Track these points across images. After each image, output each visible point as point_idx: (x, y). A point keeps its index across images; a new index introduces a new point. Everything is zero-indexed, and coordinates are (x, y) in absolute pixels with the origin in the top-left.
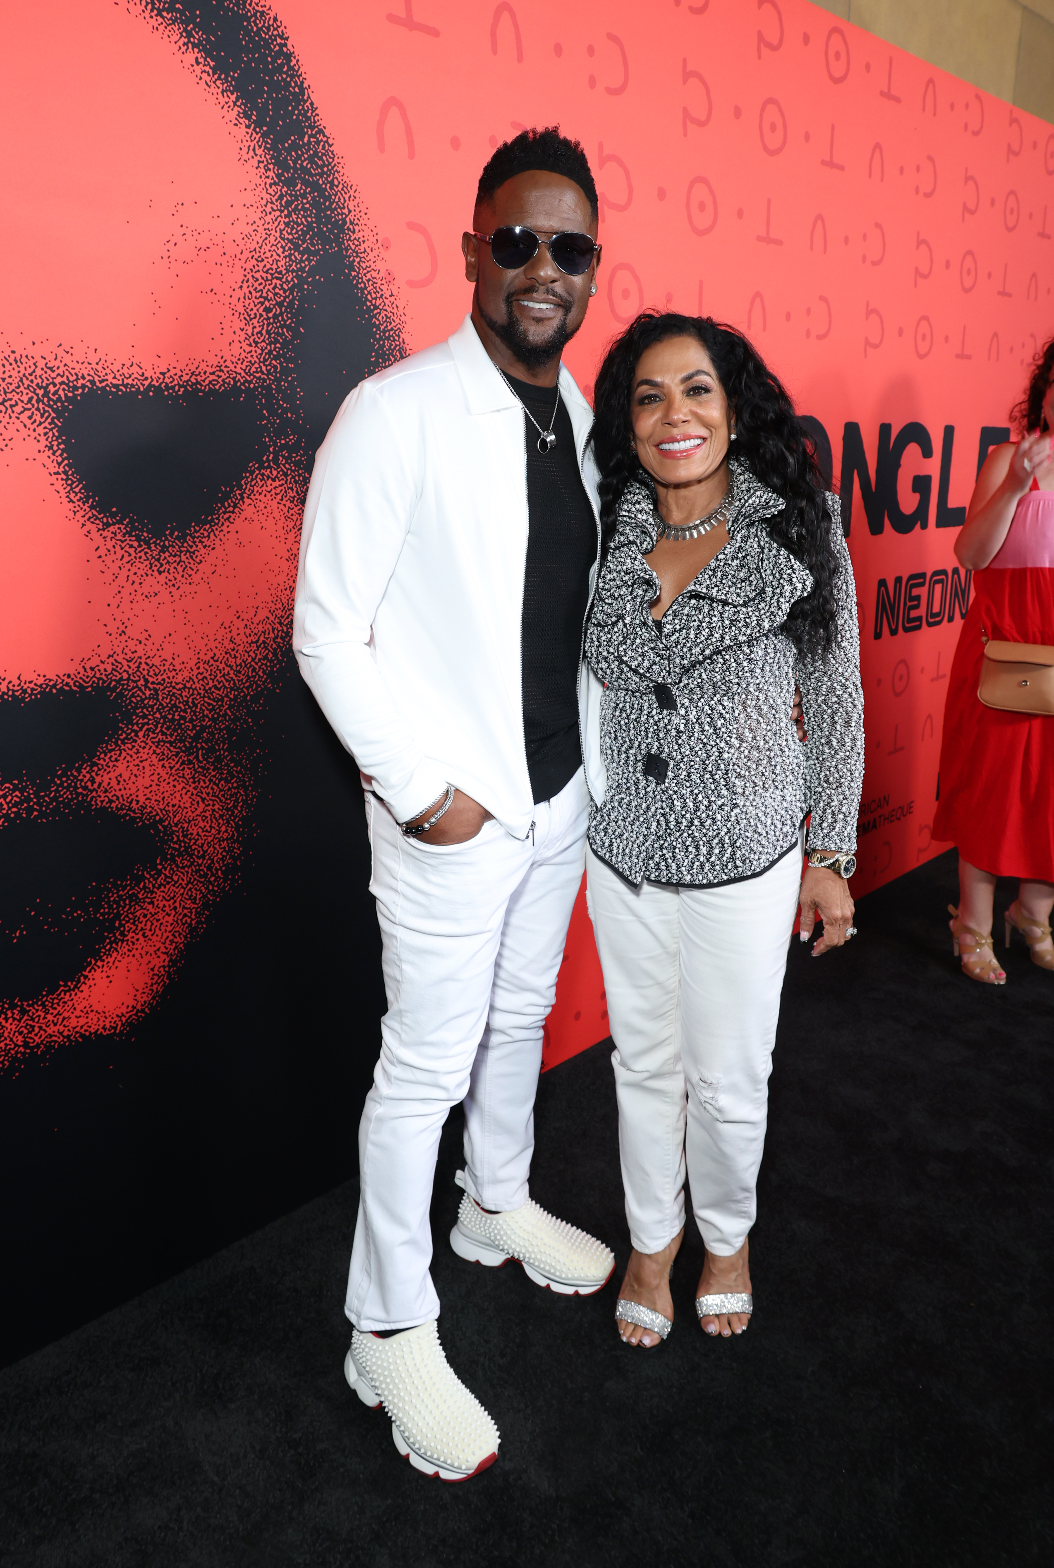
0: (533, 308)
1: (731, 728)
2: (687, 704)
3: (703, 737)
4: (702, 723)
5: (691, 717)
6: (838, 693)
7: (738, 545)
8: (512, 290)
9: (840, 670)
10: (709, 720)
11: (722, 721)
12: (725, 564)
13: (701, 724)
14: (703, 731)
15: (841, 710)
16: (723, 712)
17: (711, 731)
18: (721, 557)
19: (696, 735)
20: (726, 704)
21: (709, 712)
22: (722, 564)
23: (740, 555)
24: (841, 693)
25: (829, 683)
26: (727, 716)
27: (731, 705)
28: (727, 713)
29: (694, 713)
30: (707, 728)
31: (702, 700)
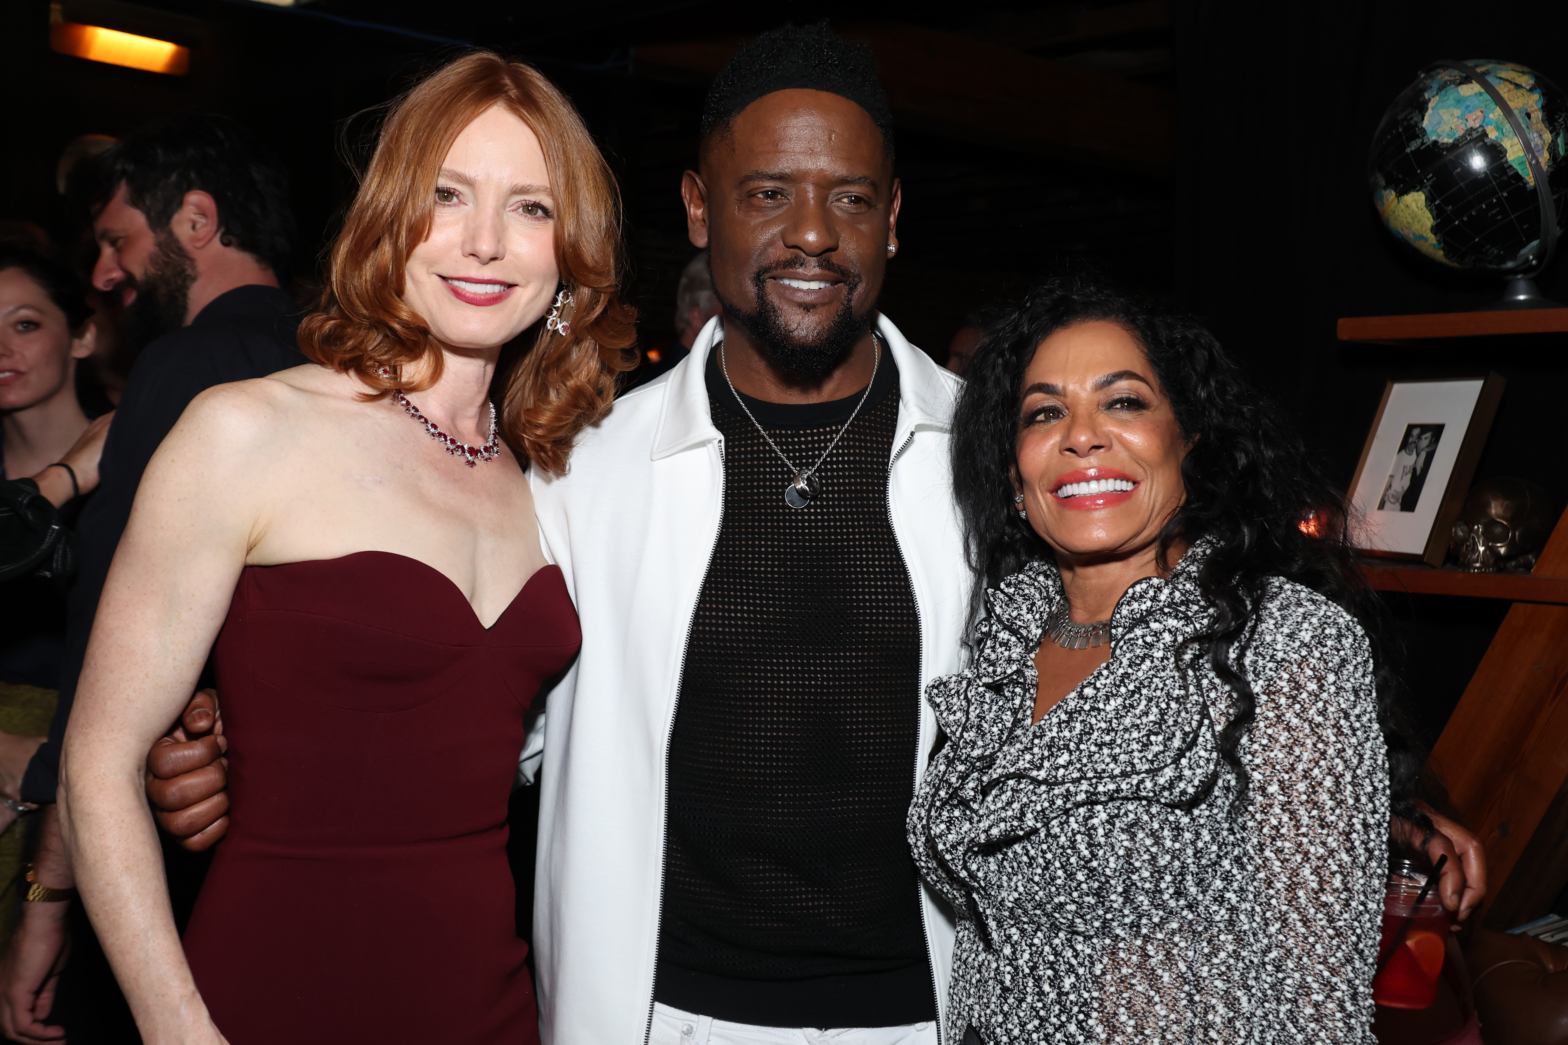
0: (798, 290)
1: (1086, 995)
2: (1015, 938)
3: (1040, 1005)
4: (1040, 978)
5: (1021, 962)
6: (1315, 997)
7: (1121, 671)
8: (765, 263)
9: (1319, 949)
10: (1050, 972)
11: (1073, 979)
12: (1093, 709)
13: (1038, 980)
14: (1041, 994)
15: (1322, 1034)
16: (1074, 961)
17: (1053, 996)
18: (1089, 691)
19: (1029, 999)
20: (1079, 947)
21: (1052, 958)
22: (1087, 707)
23: (1123, 690)
24: (1320, 998)
25: (1297, 975)
26: (1081, 971)
27: (1088, 951)
28: (1081, 965)
29: (1026, 956)
30: (1046, 988)
31: (1039, 934)
